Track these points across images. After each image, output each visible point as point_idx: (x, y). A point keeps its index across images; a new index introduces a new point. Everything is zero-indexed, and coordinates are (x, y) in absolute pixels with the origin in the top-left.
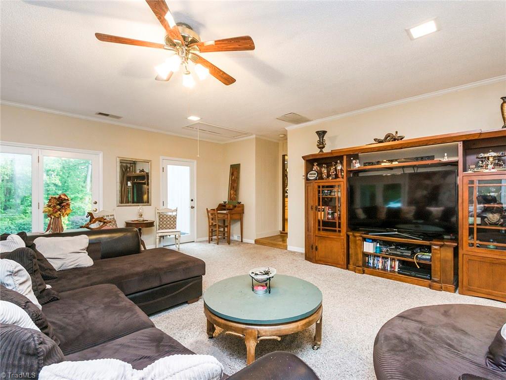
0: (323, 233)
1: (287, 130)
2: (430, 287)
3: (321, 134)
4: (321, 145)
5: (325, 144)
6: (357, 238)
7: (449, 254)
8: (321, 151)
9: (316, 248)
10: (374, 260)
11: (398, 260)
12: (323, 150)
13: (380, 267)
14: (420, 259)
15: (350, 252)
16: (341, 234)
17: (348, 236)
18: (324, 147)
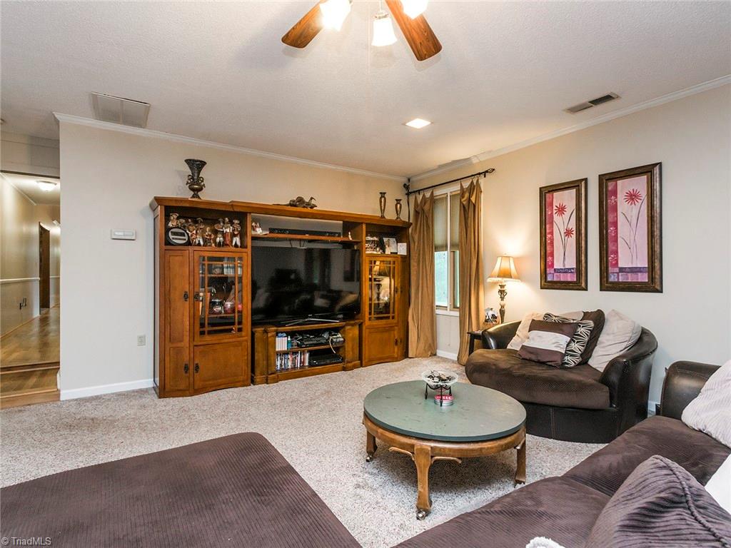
0: (208, 339)
1: (57, 122)
2: (344, 369)
3: (196, 166)
4: (196, 184)
5: (204, 185)
6: (269, 335)
7: (356, 331)
8: (196, 196)
9: (197, 368)
10: (281, 359)
11: (308, 351)
12: (199, 193)
13: (290, 367)
14: (336, 342)
15: (256, 358)
16: (243, 333)
17: (253, 334)
18: (201, 189)
